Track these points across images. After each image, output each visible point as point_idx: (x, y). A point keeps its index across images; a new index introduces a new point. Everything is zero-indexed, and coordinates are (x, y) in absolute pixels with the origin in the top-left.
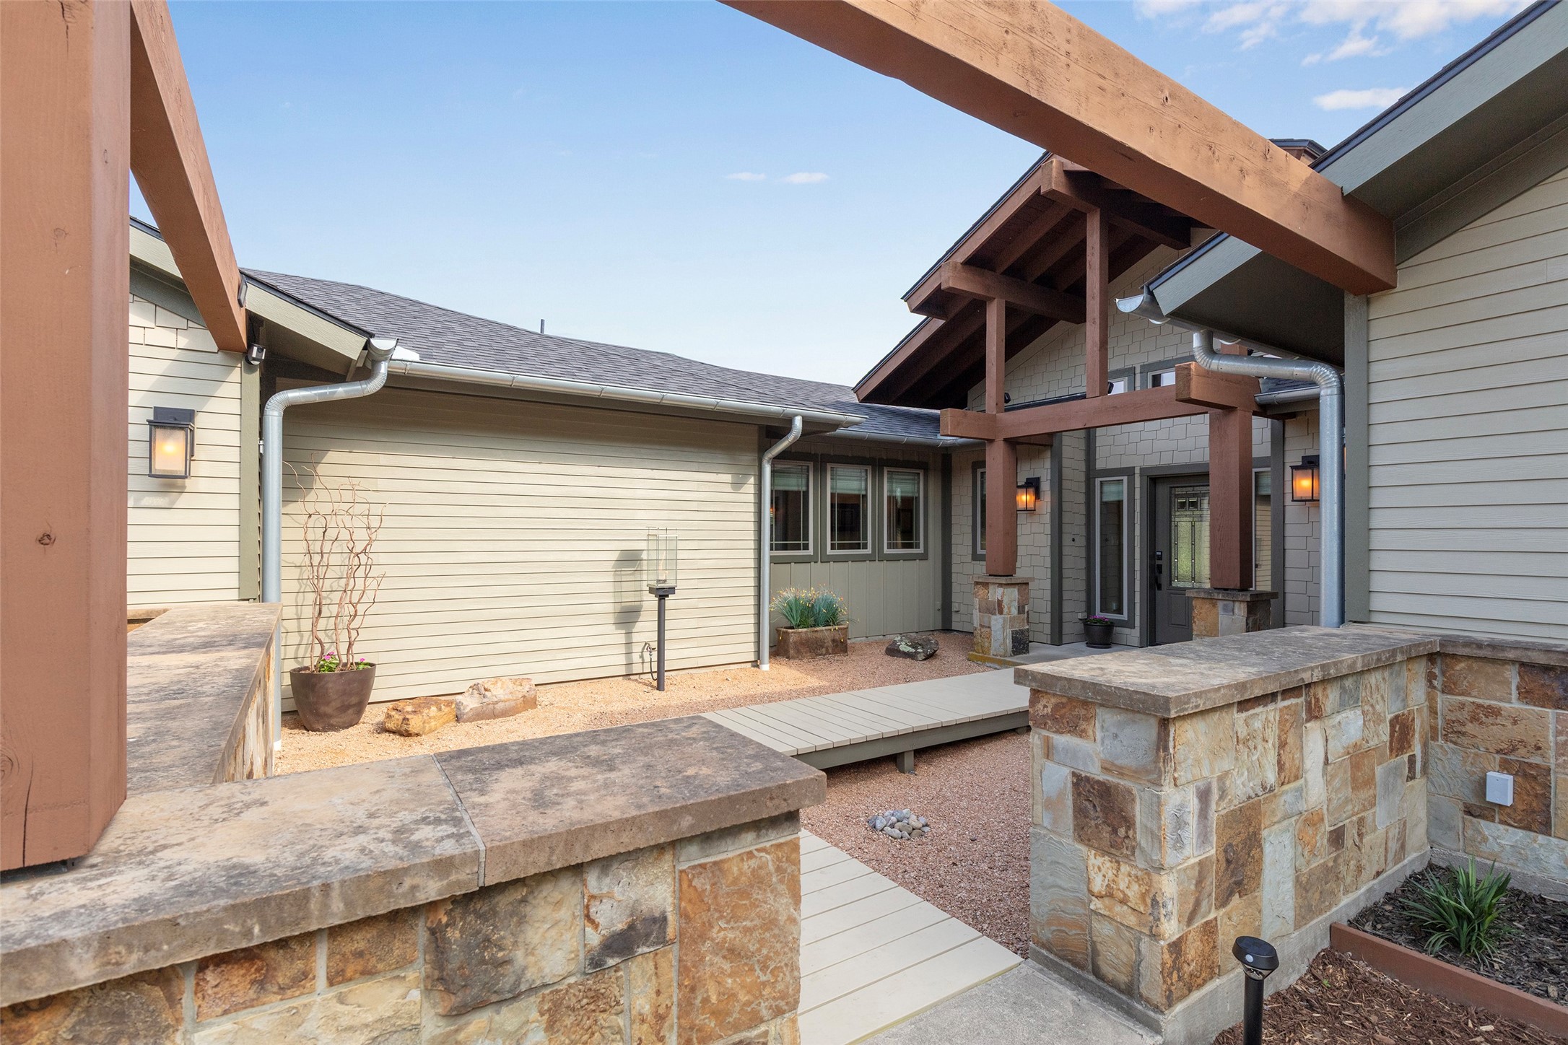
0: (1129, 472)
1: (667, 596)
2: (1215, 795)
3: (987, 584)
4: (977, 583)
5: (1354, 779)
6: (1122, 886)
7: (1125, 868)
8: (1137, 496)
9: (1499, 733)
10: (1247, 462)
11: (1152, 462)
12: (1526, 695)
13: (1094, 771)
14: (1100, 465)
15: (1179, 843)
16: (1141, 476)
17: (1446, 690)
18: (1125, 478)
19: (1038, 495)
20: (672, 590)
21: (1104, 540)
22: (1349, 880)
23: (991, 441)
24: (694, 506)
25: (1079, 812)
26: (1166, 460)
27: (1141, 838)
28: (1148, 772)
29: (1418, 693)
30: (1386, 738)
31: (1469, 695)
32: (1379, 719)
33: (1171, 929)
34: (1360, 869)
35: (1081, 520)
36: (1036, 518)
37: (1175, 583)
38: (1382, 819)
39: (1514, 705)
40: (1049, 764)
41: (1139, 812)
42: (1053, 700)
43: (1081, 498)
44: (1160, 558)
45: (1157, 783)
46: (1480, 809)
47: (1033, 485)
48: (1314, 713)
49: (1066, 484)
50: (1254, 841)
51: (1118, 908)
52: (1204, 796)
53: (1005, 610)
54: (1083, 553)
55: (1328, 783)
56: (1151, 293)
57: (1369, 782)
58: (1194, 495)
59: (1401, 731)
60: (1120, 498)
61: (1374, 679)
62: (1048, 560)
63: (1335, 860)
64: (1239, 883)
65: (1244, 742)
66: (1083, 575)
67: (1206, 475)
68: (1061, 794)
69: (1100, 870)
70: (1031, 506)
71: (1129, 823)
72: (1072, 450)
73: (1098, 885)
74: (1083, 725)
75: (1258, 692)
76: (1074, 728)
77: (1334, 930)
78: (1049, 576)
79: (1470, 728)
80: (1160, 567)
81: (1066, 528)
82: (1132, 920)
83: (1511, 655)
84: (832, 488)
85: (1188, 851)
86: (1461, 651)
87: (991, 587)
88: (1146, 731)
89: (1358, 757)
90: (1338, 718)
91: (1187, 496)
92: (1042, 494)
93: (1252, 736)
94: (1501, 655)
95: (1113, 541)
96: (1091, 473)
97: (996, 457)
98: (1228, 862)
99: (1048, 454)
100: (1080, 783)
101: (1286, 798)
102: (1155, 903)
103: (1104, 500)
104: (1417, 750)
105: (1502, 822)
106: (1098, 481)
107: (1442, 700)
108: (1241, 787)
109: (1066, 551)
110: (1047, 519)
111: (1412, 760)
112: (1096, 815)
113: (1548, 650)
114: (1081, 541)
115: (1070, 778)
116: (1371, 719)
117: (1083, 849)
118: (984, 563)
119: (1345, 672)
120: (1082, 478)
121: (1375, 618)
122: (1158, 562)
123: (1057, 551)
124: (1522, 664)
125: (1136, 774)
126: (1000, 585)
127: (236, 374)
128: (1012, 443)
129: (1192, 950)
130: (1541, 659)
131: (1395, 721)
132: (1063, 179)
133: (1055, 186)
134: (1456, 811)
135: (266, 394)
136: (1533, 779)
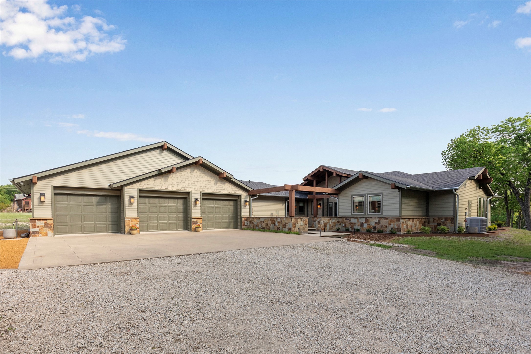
0: (333, 203)
3: (314, 218)
4: (312, 218)
6: (319, 226)
9: (344, 222)
19: (321, 206)
21: (330, 212)
23: (314, 199)
29: (340, 220)
30: (337, 222)
31: (343, 220)
35: (326, 209)
36: (320, 209)
38: (336, 227)
39: (345, 220)
43: (326, 206)
45: (321, 221)
47: (320, 204)
48: (331, 219)
49: (325, 204)
50: (326, 225)
54: (326, 214)
55: (332, 223)
60: (332, 206)
61: (336, 218)
62: (322, 215)
63: (332, 228)
72: (325, 200)
74: (318, 219)
75: (327, 218)
81: (324, 210)
86: (343, 217)
89: (334, 223)
90: (333, 220)
93: (326, 220)
96: (328, 203)
97: (315, 201)
99: (322, 200)
101: (329, 223)
102: (321, 226)
103: (330, 206)
105: (344, 227)
108: (325, 222)
109: (324, 214)
110: (322, 208)
111: (339, 224)
113: (346, 217)
115: (317, 222)
116: (335, 221)
119: (333, 218)
120: (327, 203)
128: (317, 199)
133: (321, 170)
134: (342, 227)
135: (251, 198)
136: (345, 224)
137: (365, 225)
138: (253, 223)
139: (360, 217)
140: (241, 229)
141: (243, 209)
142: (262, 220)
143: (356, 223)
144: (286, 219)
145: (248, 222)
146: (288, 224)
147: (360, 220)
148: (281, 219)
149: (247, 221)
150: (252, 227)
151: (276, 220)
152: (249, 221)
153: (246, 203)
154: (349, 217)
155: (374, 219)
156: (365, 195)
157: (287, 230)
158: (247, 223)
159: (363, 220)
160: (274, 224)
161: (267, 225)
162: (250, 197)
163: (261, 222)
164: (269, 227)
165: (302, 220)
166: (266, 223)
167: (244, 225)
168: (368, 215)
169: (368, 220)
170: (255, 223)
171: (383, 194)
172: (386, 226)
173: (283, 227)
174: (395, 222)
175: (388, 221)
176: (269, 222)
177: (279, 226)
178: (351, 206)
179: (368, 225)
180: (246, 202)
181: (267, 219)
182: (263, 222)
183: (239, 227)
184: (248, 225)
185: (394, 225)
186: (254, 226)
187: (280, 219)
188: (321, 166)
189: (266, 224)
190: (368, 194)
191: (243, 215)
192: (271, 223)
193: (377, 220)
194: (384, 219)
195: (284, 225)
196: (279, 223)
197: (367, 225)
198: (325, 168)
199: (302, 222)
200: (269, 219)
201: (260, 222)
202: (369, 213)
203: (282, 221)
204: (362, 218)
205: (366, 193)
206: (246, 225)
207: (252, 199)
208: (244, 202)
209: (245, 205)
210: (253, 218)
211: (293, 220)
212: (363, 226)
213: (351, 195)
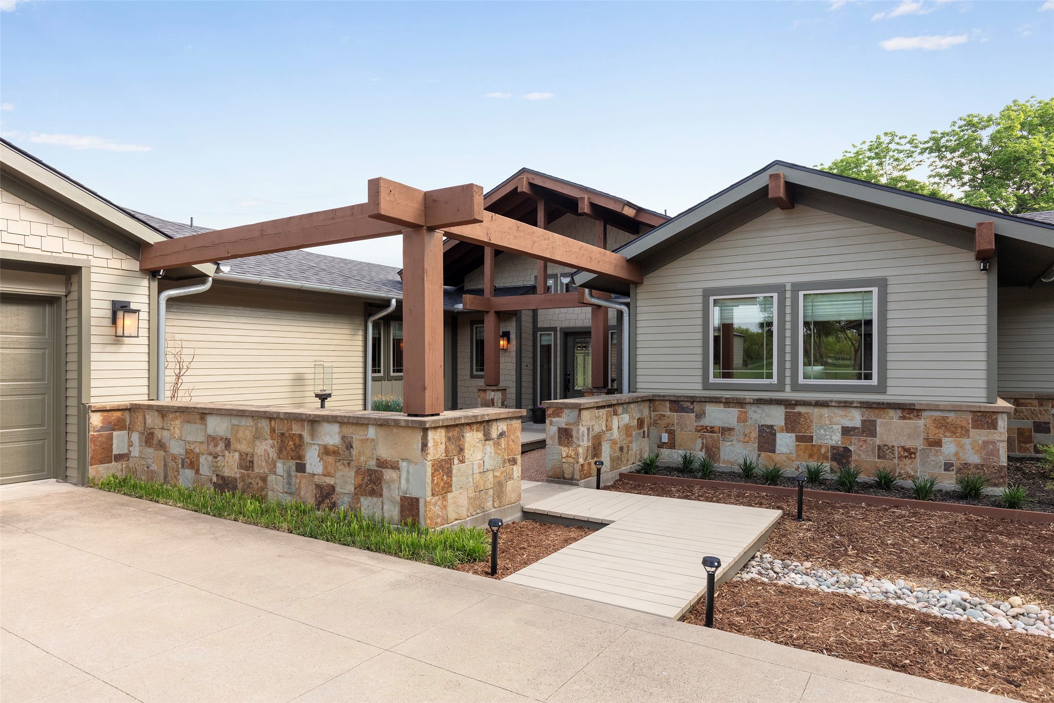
0: (554, 329)
1: (327, 399)
2: (591, 430)
3: (486, 390)
4: (480, 390)
5: (626, 434)
6: (570, 453)
7: (571, 448)
8: (558, 342)
9: (664, 422)
10: (607, 328)
11: (565, 324)
12: (671, 410)
13: (564, 426)
14: (540, 325)
15: (583, 441)
16: (560, 332)
17: (654, 411)
18: (552, 333)
19: (509, 342)
20: (330, 395)
21: (542, 366)
22: (625, 462)
23: (487, 312)
24: (333, 348)
25: (559, 437)
26: (572, 324)
27: (575, 440)
28: (576, 423)
29: (646, 412)
30: (636, 424)
31: (658, 411)
32: (634, 418)
33: (581, 461)
34: (628, 460)
35: (530, 355)
36: (507, 354)
37: (576, 388)
38: (634, 447)
39: (668, 413)
40: (552, 427)
41: (574, 434)
42: (552, 409)
43: (530, 343)
44: (569, 375)
45: (578, 425)
46: (661, 445)
47: (506, 335)
49: (523, 335)
50: (600, 444)
51: (569, 459)
52: (588, 430)
53: (496, 404)
54: (531, 373)
55: (619, 433)
56: (572, 277)
57: (631, 436)
58: (585, 343)
59: (641, 423)
60: (550, 343)
61: (632, 406)
62: (514, 377)
63: (621, 455)
64: (596, 454)
65: (598, 418)
66: (531, 385)
67: (590, 333)
68: (555, 434)
69: (564, 451)
70: (505, 347)
71: (572, 437)
72: (526, 318)
73: (564, 455)
74: (561, 414)
75: (601, 405)
76: (559, 416)
77: (621, 475)
78: (515, 386)
79: (659, 422)
80: (569, 379)
81: (523, 359)
82: (572, 461)
83: (667, 398)
84: (393, 336)
85: (585, 443)
86: (657, 398)
87: (488, 392)
88: (576, 412)
89: (627, 428)
90: (622, 416)
91: (582, 343)
92: (511, 340)
93: (599, 417)
94: (665, 399)
95: (546, 366)
96: (535, 329)
97: (490, 322)
98: (594, 448)
99: (515, 319)
100: (560, 430)
101: (608, 435)
102: (578, 454)
103: (542, 344)
104: (646, 429)
105: (666, 448)
106: (539, 333)
107: (653, 414)
108: (597, 429)
109: (523, 372)
110: (514, 354)
111: (644, 431)
112: (563, 437)
113: (674, 396)
114: (531, 367)
115: (557, 429)
116: (632, 417)
117: (560, 447)
118: (483, 380)
119: (623, 402)
120: (531, 332)
121: (638, 390)
122: (568, 377)
123: (519, 373)
124: (670, 401)
125: (574, 424)
126: (493, 390)
127: (145, 283)
128: (498, 313)
129: (586, 467)
130: (673, 399)
131: (638, 419)
132: (528, 186)
133: (524, 188)
134: (655, 447)
135: (160, 292)
136: (671, 434)
137: (785, 442)
138: (161, 446)
139: (759, 402)
140: (84, 481)
141: (93, 357)
142: (217, 426)
143: (730, 429)
144: (382, 432)
145: (135, 437)
146: (395, 467)
147: (756, 416)
148: (349, 431)
149: (130, 430)
150: (154, 467)
151: (313, 434)
152: (140, 428)
153: (120, 322)
154: (693, 400)
155: (840, 412)
156: (780, 289)
157: (392, 511)
158: (131, 444)
159: (776, 417)
160: (292, 464)
161: (247, 463)
162: (155, 285)
163: (212, 439)
164: (264, 479)
165: (487, 437)
166: (243, 447)
167: (107, 456)
168: (796, 387)
169: (800, 413)
170: (176, 449)
171: (882, 284)
172: (910, 453)
173: (358, 487)
174: (966, 433)
175: (921, 422)
176: (265, 448)
177: (330, 481)
178: (700, 343)
179: (804, 439)
180: (120, 314)
181: (249, 422)
182: (221, 445)
183: (73, 473)
184: (135, 452)
185: (961, 446)
186: (171, 464)
187: (335, 428)
188: (524, 171)
189: (243, 456)
190: (797, 287)
191: (93, 392)
192: (273, 453)
193: (855, 419)
194: (899, 413)
195: (370, 472)
196: (331, 459)
197: (799, 439)
198: (538, 182)
199: (490, 448)
200: (264, 424)
201: (201, 438)
202: (801, 380)
203: (349, 446)
204: (766, 408)
205: (788, 280)
206: (119, 458)
207: (171, 301)
208: (109, 314)
209: (111, 331)
210: (163, 412)
211: (437, 439)
212: (774, 445)
213: (700, 292)
